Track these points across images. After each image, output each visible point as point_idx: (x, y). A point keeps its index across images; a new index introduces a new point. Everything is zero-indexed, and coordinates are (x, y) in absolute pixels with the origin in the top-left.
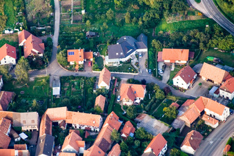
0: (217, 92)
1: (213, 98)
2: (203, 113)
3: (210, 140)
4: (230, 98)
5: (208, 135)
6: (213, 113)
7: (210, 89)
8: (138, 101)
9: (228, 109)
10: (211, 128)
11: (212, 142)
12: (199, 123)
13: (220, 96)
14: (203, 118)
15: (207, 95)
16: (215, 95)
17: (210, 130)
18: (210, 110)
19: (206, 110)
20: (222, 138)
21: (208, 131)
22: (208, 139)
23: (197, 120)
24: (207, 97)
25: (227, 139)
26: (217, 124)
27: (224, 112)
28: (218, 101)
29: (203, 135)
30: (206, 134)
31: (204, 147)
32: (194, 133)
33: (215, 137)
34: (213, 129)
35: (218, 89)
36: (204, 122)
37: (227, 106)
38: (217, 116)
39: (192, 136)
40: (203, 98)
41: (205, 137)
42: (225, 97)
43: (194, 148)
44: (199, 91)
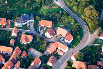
0: (63, 40)
1: (62, 42)
2: (57, 49)
3: (60, 61)
4: (69, 43)
5: (59, 58)
6: (61, 49)
7: (60, 39)
8: (29, 42)
9: (68, 48)
10: (60, 55)
11: (60, 62)
12: (55, 53)
13: (64, 42)
14: (57, 51)
15: (59, 41)
16: (62, 41)
17: (60, 56)
18: (60, 47)
19: (58, 48)
20: (65, 60)
21: (59, 57)
22: (59, 60)
23: (55, 52)
24: (59, 42)
25: (67, 61)
26: (63, 54)
27: (66, 49)
28: (64, 44)
29: (57, 58)
30: (58, 58)
31: (57, 64)
32: (53, 57)
33: (62, 59)
34: (61, 56)
35: (64, 39)
36: (57, 53)
37: (68, 46)
38: (63, 50)
39: (52, 59)
40: (58, 42)
41: (58, 59)
42: (67, 42)
43: (53, 64)
44: (56, 39)
